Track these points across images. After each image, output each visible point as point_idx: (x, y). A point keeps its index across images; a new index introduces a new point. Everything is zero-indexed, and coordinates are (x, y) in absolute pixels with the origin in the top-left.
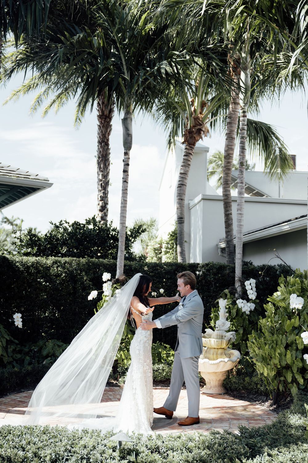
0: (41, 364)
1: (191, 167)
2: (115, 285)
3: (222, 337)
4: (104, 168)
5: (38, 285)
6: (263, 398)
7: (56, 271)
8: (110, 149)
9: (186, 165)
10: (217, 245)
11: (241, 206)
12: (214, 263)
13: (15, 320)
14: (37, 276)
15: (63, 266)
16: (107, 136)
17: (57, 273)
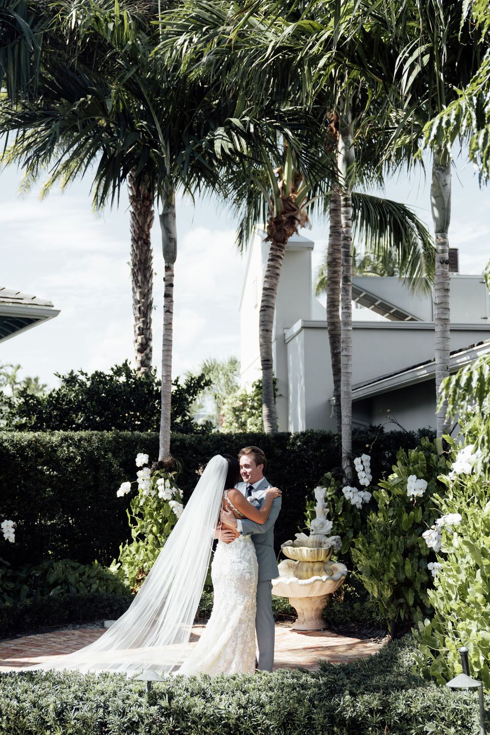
0: (47, 596)
1: (280, 278)
2: (157, 472)
3: (320, 545)
4: (143, 282)
5: (39, 476)
6: (381, 633)
7: (66, 452)
8: (152, 250)
9: (272, 275)
10: (329, 401)
11: (347, 343)
12: (315, 431)
13: (4, 531)
14: (36, 461)
15: (77, 444)
16: (146, 229)
17: (69, 456)
